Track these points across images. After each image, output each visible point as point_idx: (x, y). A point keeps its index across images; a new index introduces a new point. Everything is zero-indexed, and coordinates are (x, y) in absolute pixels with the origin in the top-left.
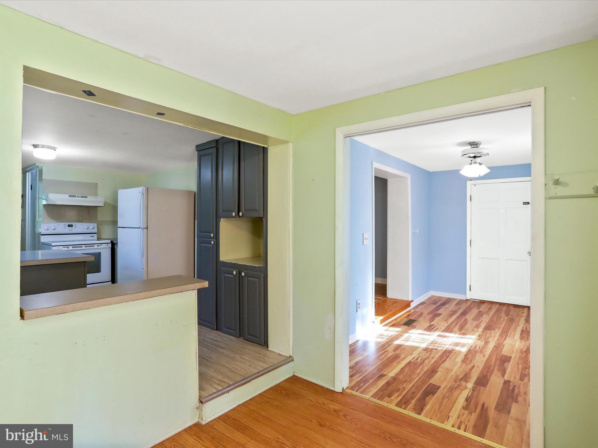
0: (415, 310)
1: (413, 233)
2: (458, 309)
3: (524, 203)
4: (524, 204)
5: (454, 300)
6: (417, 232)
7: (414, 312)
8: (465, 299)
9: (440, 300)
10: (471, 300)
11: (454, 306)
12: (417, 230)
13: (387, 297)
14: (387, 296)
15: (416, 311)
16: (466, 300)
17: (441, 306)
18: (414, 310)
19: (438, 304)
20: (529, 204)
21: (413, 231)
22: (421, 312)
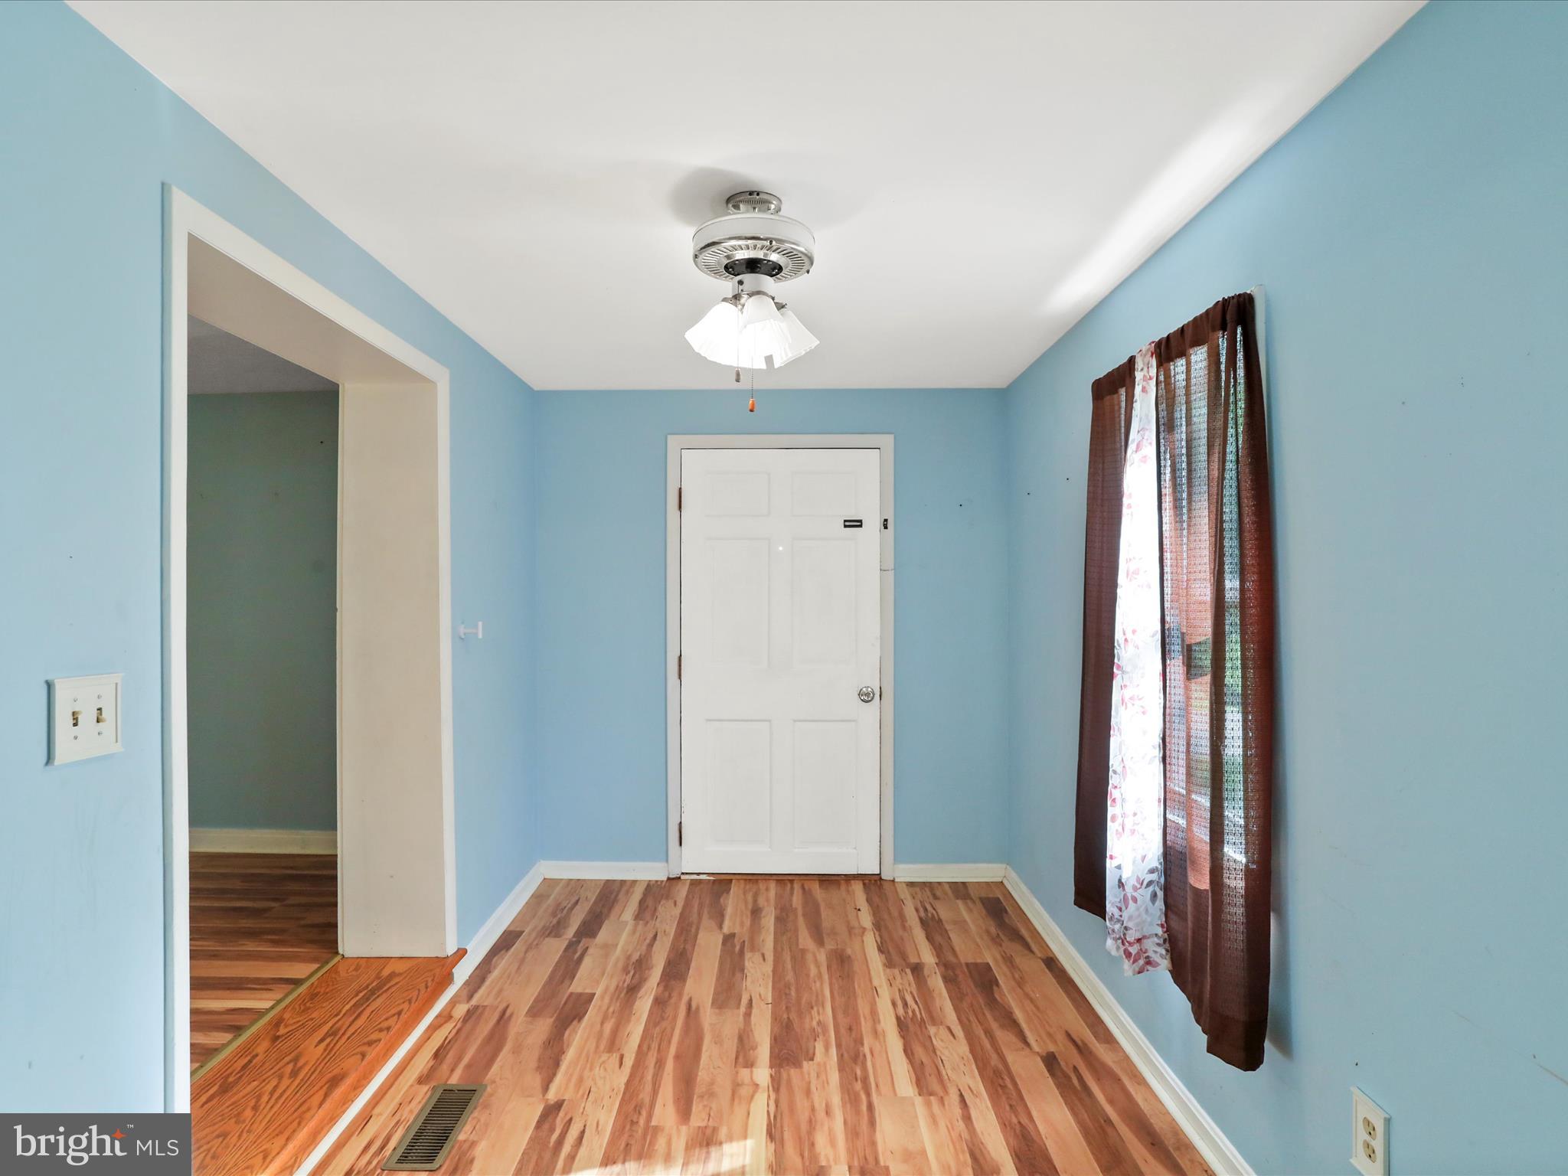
0: (474, 1002)
1: (461, 641)
2: (651, 945)
3: (847, 524)
4: (845, 526)
5: (627, 892)
6: (480, 636)
7: (469, 1014)
8: (665, 879)
9: (577, 902)
10: (683, 877)
11: (631, 922)
12: (480, 623)
13: (337, 953)
14: (340, 951)
15: (477, 1007)
16: (669, 879)
17: (584, 942)
18: (470, 997)
19: (570, 932)
20: (861, 526)
21: (462, 630)
22: (504, 1005)
